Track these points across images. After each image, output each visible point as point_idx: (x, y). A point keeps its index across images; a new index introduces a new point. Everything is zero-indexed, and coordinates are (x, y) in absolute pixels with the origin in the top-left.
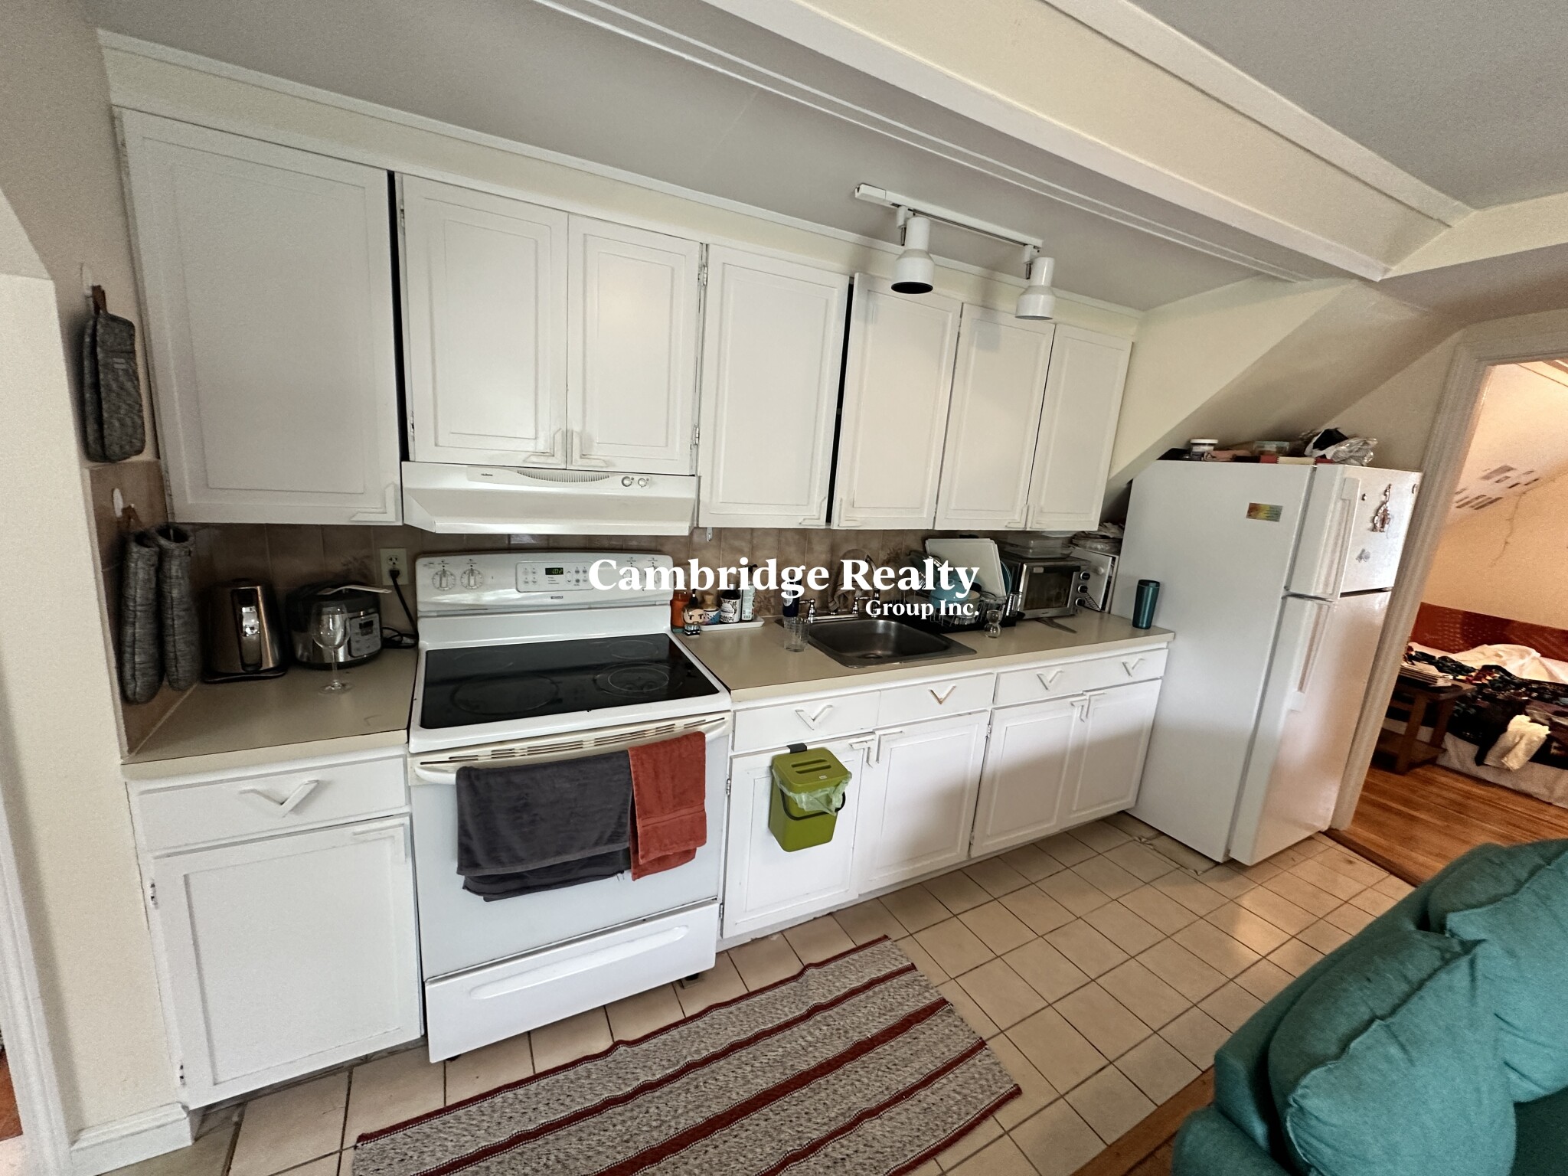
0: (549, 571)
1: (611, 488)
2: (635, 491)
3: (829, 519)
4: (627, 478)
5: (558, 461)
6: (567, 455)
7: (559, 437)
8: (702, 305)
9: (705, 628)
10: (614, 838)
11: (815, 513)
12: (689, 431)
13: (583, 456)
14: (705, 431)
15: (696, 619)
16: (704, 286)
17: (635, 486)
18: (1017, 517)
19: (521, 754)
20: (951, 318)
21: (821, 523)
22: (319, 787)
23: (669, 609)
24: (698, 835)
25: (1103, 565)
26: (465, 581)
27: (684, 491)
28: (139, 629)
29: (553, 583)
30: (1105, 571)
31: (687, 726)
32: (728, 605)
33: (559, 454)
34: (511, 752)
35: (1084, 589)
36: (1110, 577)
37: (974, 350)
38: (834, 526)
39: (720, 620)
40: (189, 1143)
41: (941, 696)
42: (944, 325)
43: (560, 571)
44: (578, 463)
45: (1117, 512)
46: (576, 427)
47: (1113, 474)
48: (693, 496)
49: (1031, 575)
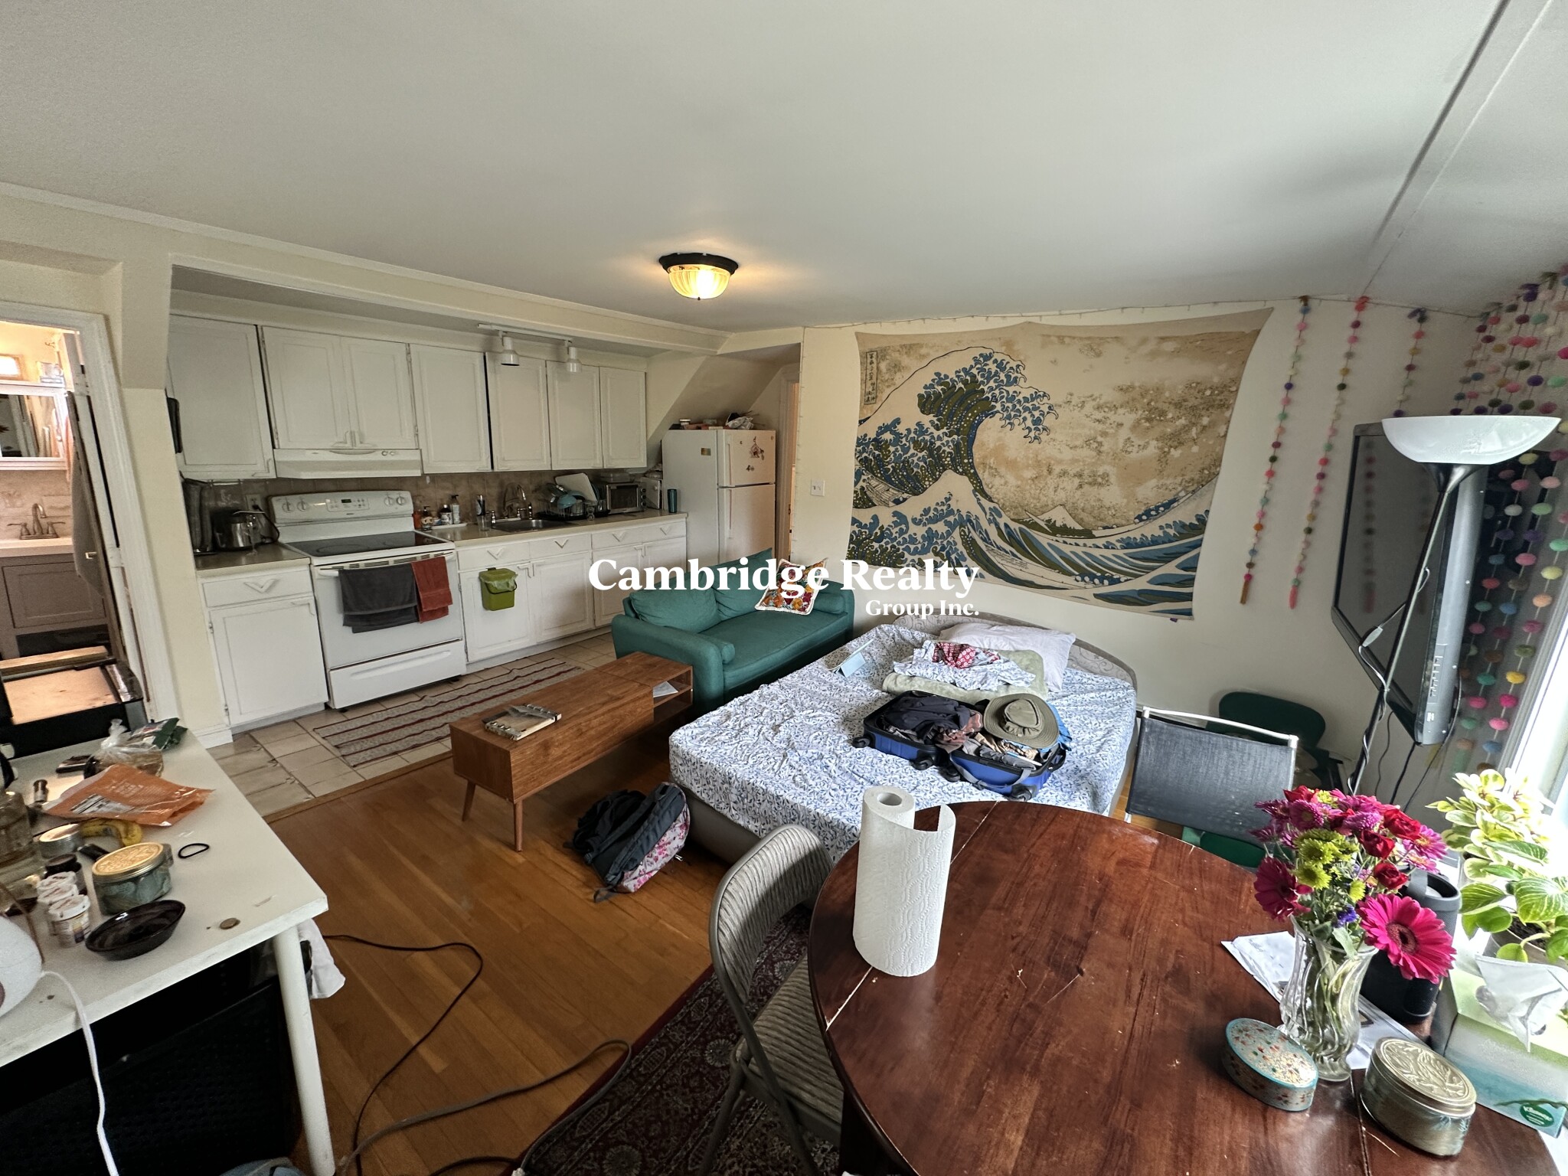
0: (343, 501)
1: (377, 457)
2: (389, 458)
3: (492, 467)
4: (384, 452)
5: (348, 445)
6: (353, 442)
7: (348, 435)
8: (410, 371)
9: (434, 528)
10: (410, 601)
11: (485, 464)
12: (412, 428)
13: (361, 443)
14: (420, 427)
15: (428, 522)
16: (410, 362)
17: (389, 455)
18: (598, 462)
19: (362, 565)
20: (541, 369)
21: (489, 469)
22: (275, 583)
23: (412, 518)
24: (448, 599)
25: (656, 485)
26: (300, 507)
27: (415, 456)
28: (196, 518)
29: (346, 507)
30: (658, 488)
31: (436, 555)
32: (445, 516)
33: (349, 441)
34: (358, 565)
35: (644, 497)
36: (661, 492)
37: (557, 383)
38: (496, 470)
39: (441, 523)
40: (232, 741)
41: (562, 544)
42: (538, 372)
43: (349, 501)
44: (359, 446)
45: (657, 456)
46: (356, 430)
47: (649, 437)
48: (419, 459)
49: (612, 491)
